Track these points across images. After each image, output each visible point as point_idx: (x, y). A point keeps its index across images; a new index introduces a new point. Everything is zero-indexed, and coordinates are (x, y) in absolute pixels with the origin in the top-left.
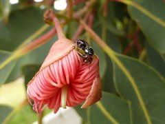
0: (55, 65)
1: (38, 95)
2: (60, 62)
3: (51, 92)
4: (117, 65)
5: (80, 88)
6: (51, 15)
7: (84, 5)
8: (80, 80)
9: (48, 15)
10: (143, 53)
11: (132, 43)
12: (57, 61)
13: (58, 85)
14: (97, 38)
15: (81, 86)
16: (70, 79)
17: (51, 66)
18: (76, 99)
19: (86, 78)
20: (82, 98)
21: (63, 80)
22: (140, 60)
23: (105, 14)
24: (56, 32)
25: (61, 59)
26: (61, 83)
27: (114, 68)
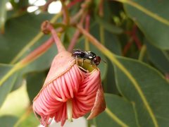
0: (58, 81)
1: (45, 111)
2: (63, 77)
3: (56, 107)
4: (117, 67)
5: (84, 100)
6: (48, 26)
7: (80, 8)
8: (83, 93)
9: (45, 26)
10: (143, 49)
11: (131, 40)
12: (60, 77)
13: (63, 100)
14: (96, 41)
15: (86, 98)
16: (74, 93)
17: (55, 82)
18: (81, 111)
19: (89, 91)
20: (87, 109)
21: (67, 95)
22: (140, 60)
23: (101, 14)
24: (54, 41)
25: (64, 75)
26: (66, 98)
27: (115, 70)
